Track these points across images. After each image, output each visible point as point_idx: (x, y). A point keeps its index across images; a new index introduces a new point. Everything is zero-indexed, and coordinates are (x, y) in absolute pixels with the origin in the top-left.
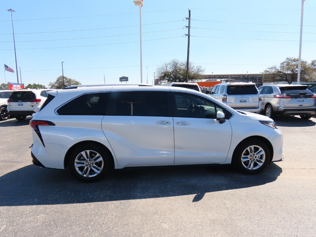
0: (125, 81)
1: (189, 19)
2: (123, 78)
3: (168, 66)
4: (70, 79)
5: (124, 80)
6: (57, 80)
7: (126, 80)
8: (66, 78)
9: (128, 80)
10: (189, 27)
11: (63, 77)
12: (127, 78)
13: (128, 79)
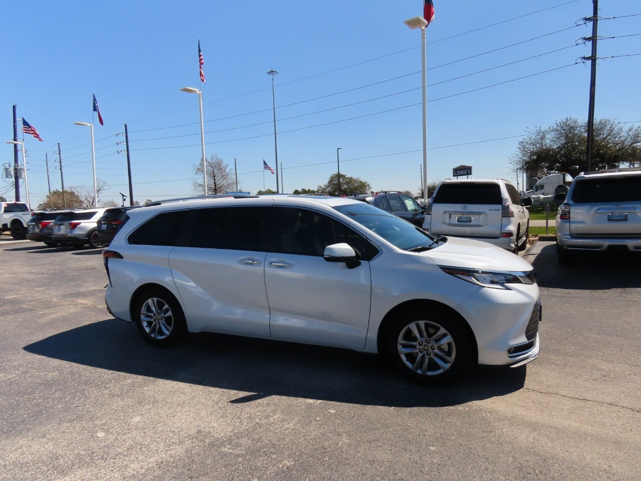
0: (464, 175)
1: (594, 19)
2: (460, 170)
3: (548, 136)
4: (351, 178)
5: (462, 172)
6: (330, 182)
7: (467, 172)
8: (343, 176)
9: (471, 174)
10: (593, 39)
11: (339, 176)
12: (470, 168)
13: (471, 171)
